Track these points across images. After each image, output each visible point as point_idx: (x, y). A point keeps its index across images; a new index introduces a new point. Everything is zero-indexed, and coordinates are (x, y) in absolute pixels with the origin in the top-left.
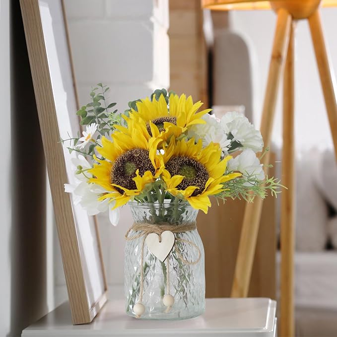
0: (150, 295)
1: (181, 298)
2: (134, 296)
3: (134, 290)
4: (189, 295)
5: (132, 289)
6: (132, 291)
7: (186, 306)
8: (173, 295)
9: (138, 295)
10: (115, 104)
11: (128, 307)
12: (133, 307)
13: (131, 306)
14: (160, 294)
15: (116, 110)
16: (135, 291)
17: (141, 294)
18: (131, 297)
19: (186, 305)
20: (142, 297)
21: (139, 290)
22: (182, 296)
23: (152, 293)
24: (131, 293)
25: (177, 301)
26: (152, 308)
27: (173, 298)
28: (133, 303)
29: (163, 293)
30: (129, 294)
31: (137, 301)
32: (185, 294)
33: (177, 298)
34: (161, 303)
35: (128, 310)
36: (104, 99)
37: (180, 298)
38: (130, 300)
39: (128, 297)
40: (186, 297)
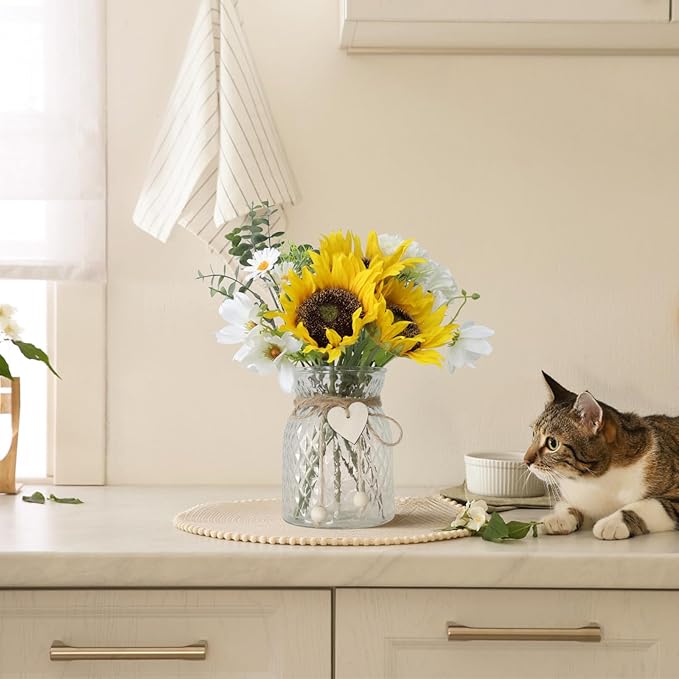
10: (283, 233)
36: (268, 224)
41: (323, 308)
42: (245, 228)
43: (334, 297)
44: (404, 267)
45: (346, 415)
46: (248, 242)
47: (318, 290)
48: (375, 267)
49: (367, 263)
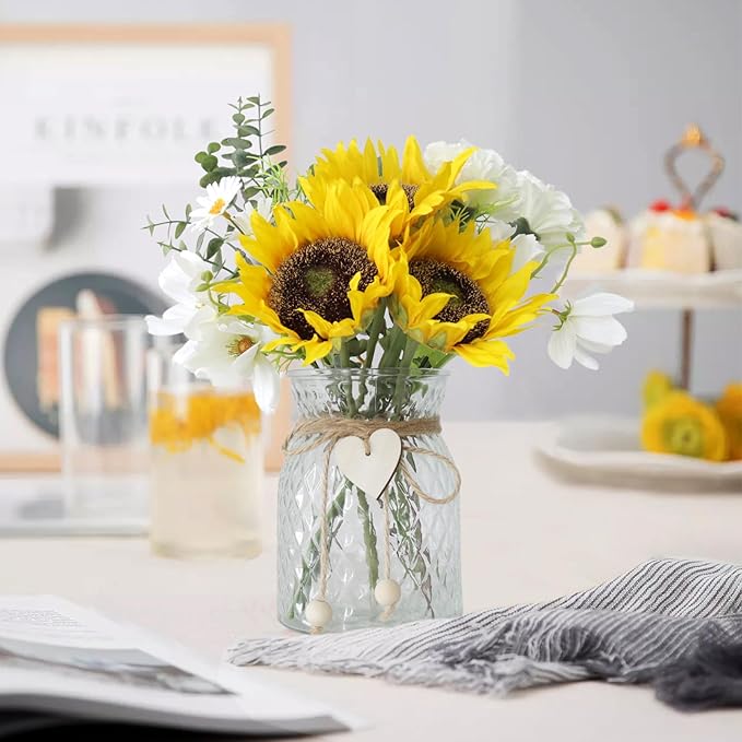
0: (345, 580)
1: (416, 588)
2: (307, 582)
3: (306, 569)
4: (434, 581)
5: (301, 565)
6: (302, 570)
7: (429, 607)
8: (398, 580)
9: (316, 581)
10: (283, 148)
11: (293, 608)
12: (304, 608)
13: (299, 607)
14: (367, 577)
15: (285, 163)
16: (308, 570)
17: (322, 576)
18: (300, 585)
19: (429, 603)
20: (324, 583)
21: (318, 569)
22: (419, 584)
23: (349, 575)
24: (300, 576)
25: (408, 593)
26: (349, 610)
27: (397, 587)
28: (303, 600)
29: (374, 576)
30: (296, 579)
31: (314, 594)
32: (427, 575)
33: (408, 586)
34: (371, 597)
35: (293, 616)
36: (259, 135)
37: (413, 587)
38: (297, 593)
39: (292, 585)
40: (428, 585)
41: (312, 274)
42: (226, 142)
43: (327, 255)
44: (442, 199)
45: (364, 451)
46: (229, 164)
47: (305, 244)
48: (394, 200)
49: (381, 196)
